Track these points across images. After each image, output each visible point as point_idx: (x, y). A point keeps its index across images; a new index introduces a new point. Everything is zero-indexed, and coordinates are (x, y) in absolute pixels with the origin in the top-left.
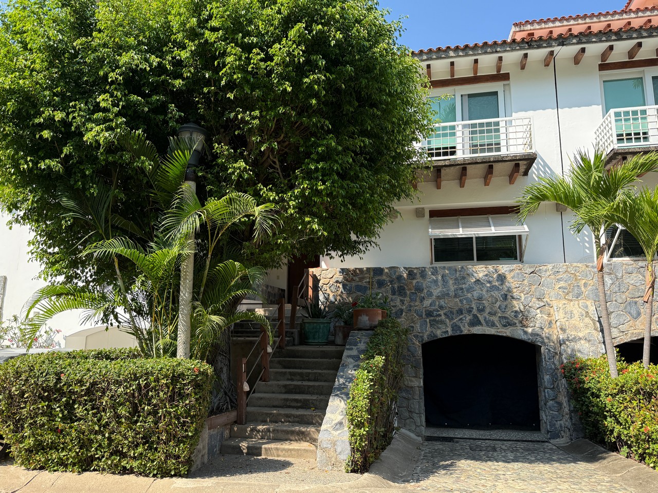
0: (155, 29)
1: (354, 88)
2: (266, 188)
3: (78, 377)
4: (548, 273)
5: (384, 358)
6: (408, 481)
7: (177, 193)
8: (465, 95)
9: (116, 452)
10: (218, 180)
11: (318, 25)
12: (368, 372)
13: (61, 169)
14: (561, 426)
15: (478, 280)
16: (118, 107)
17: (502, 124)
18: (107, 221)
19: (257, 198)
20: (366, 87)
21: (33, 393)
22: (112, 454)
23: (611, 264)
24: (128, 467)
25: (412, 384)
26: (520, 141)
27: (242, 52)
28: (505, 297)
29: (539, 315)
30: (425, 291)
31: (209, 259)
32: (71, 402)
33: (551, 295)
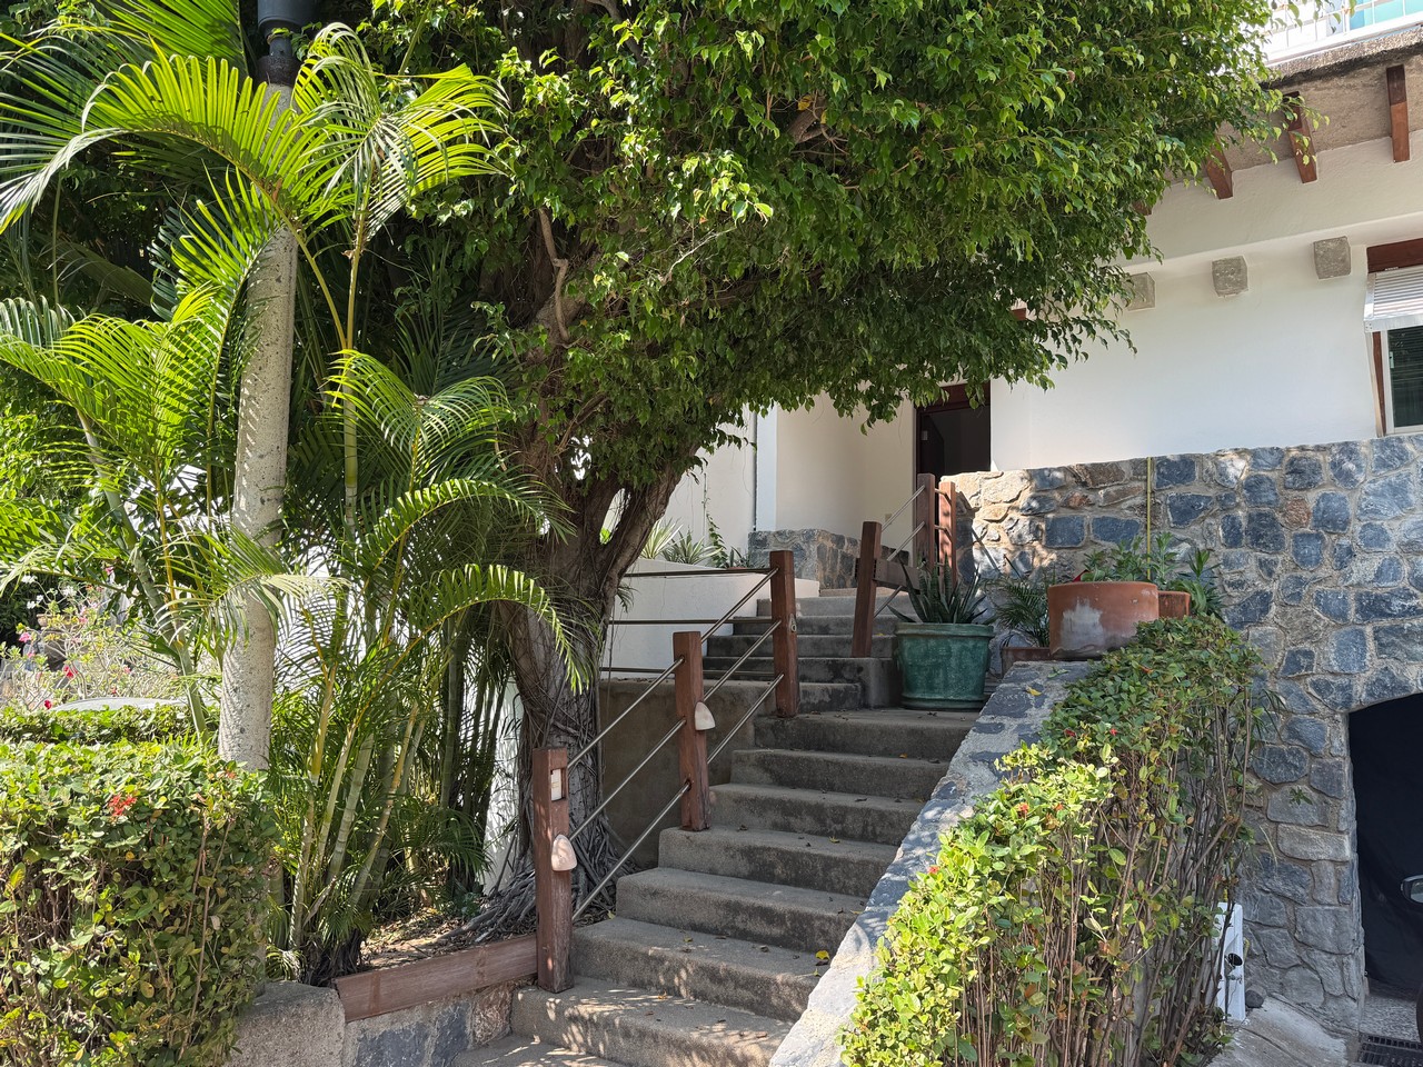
25: (1309, 851)
30: (1357, 527)
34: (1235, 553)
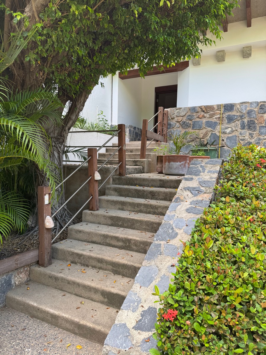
34: (243, 131)
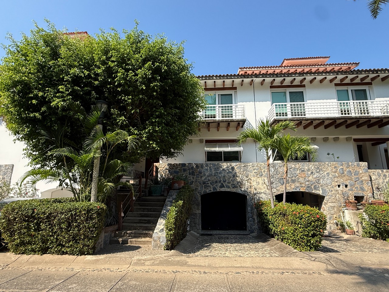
0: (87, 59)
1: (172, 89)
2: (134, 128)
3: (43, 211)
4: (250, 167)
5: (183, 201)
6: (191, 253)
7: (93, 130)
8: (220, 94)
9: (60, 245)
10: (113, 124)
11: (157, 63)
12: (175, 208)
13: (40, 117)
14: (254, 228)
15: (224, 169)
16: (68, 91)
17: (233, 107)
18: (61, 141)
19: (129, 132)
20: (177, 89)
21: (20, 218)
22: (57, 246)
23: (274, 163)
24: (65, 251)
25: (196, 212)
26: (240, 114)
27: (125, 72)
28: (234, 176)
29: (247, 183)
30: (203, 173)
31: (107, 159)
32: (39, 222)
33: (251, 175)
34: (190, 176)
